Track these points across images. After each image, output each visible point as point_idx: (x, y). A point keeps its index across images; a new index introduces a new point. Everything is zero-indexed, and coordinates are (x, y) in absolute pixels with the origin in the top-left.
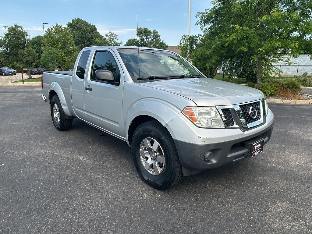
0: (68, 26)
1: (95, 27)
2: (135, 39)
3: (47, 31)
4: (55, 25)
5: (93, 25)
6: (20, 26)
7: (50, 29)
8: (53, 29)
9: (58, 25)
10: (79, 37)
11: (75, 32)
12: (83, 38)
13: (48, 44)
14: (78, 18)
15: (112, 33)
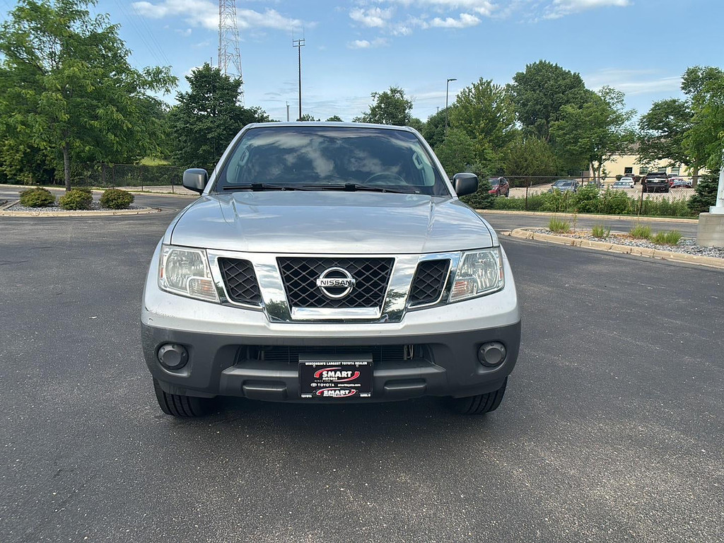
0: (516, 81)
1: (578, 77)
2: (674, 101)
3: (460, 94)
4: (477, 82)
5: (575, 74)
6: (399, 89)
7: (467, 90)
8: (473, 89)
9: (484, 80)
10: (537, 104)
11: (529, 94)
12: (546, 107)
13: (458, 124)
14: (541, 62)
15: (610, 89)
